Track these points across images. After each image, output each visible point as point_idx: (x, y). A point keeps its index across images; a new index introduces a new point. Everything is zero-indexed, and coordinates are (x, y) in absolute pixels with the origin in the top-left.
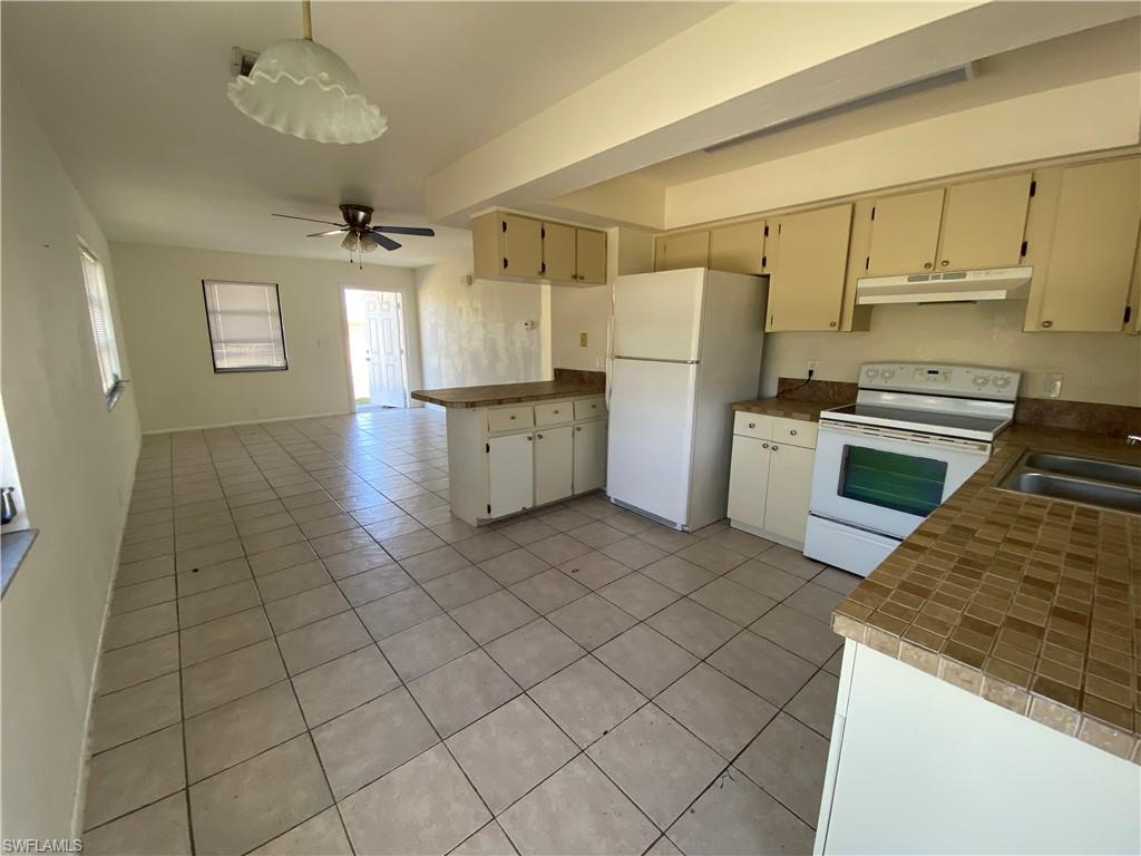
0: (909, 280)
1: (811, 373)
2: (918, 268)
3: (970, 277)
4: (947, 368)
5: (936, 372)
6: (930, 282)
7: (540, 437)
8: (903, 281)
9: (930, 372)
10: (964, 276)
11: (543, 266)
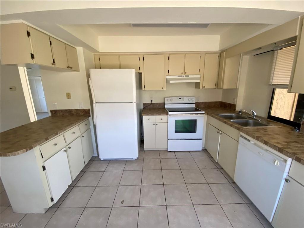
0: (178, 77)
1: (152, 101)
2: (180, 74)
3: (190, 77)
4: (183, 97)
5: (181, 98)
6: (182, 77)
7: (70, 148)
8: (176, 77)
9: (180, 99)
10: (189, 76)
11: (54, 60)
